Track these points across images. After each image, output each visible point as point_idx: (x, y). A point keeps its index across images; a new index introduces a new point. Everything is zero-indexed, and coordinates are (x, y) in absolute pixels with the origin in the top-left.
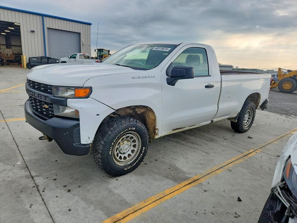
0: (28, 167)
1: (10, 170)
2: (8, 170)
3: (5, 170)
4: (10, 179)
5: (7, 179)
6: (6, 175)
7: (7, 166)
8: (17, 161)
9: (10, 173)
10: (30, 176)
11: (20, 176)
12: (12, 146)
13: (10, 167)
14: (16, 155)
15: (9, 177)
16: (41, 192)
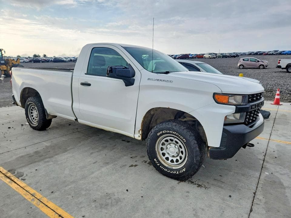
0: (261, 167)
1: (277, 172)
2: (278, 173)
3: (281, 174)
4: (280, 167)
5: (282, 168)
6: (281, 170)
7: (278, 176)
8: (267, 176)
9: (277, 170)
10: (265, 161)
11: (272, 165)
12: (261, 197)
13: (276, 174)
14: (264, 182)
15: (280, 168)
16: (265, 152)
